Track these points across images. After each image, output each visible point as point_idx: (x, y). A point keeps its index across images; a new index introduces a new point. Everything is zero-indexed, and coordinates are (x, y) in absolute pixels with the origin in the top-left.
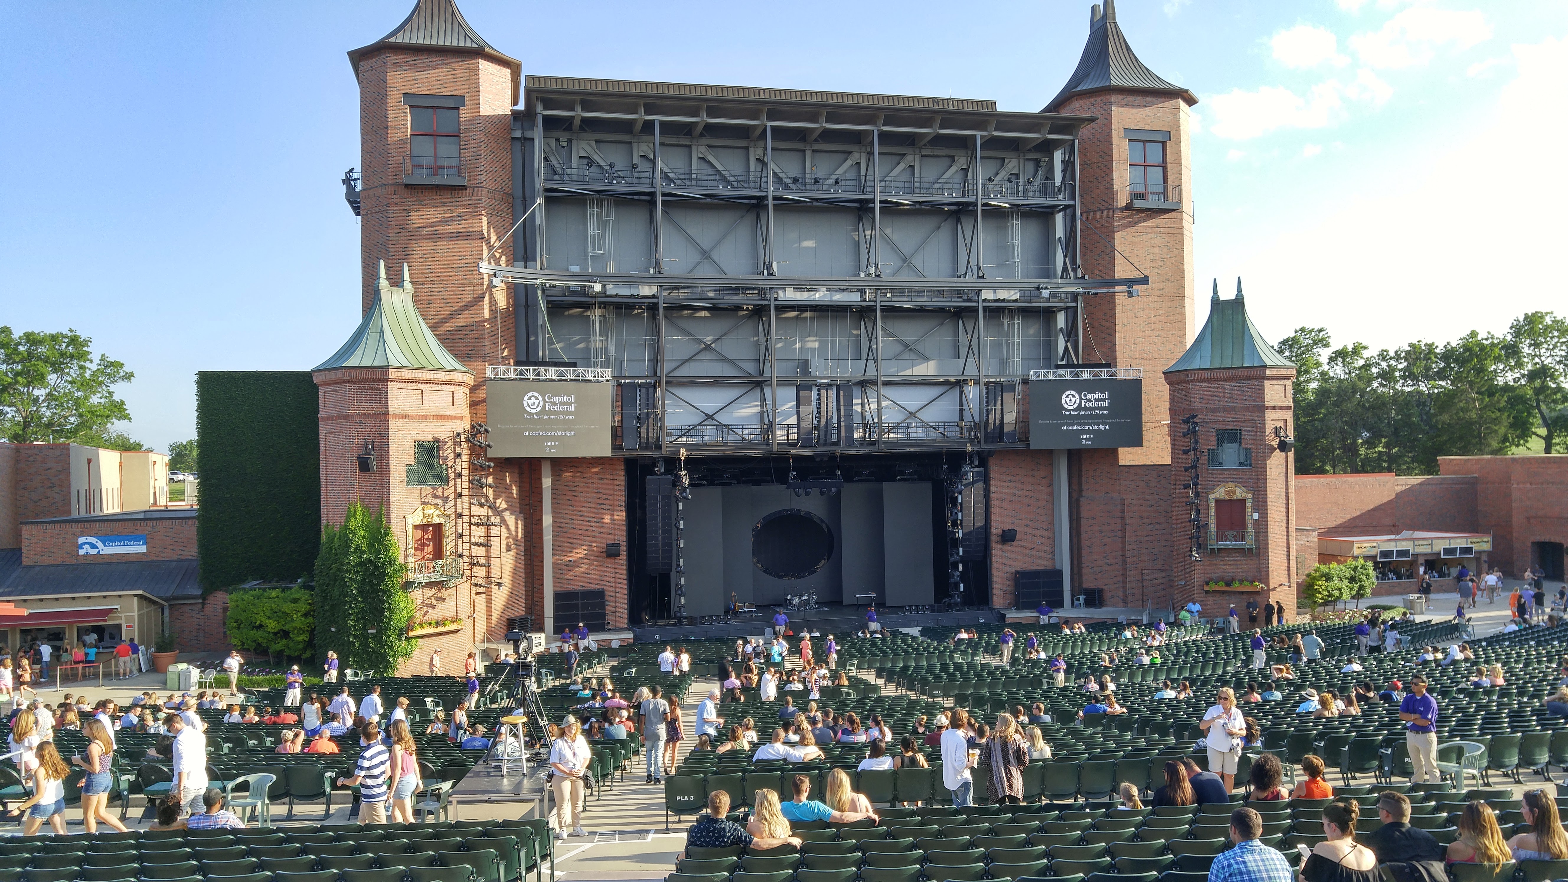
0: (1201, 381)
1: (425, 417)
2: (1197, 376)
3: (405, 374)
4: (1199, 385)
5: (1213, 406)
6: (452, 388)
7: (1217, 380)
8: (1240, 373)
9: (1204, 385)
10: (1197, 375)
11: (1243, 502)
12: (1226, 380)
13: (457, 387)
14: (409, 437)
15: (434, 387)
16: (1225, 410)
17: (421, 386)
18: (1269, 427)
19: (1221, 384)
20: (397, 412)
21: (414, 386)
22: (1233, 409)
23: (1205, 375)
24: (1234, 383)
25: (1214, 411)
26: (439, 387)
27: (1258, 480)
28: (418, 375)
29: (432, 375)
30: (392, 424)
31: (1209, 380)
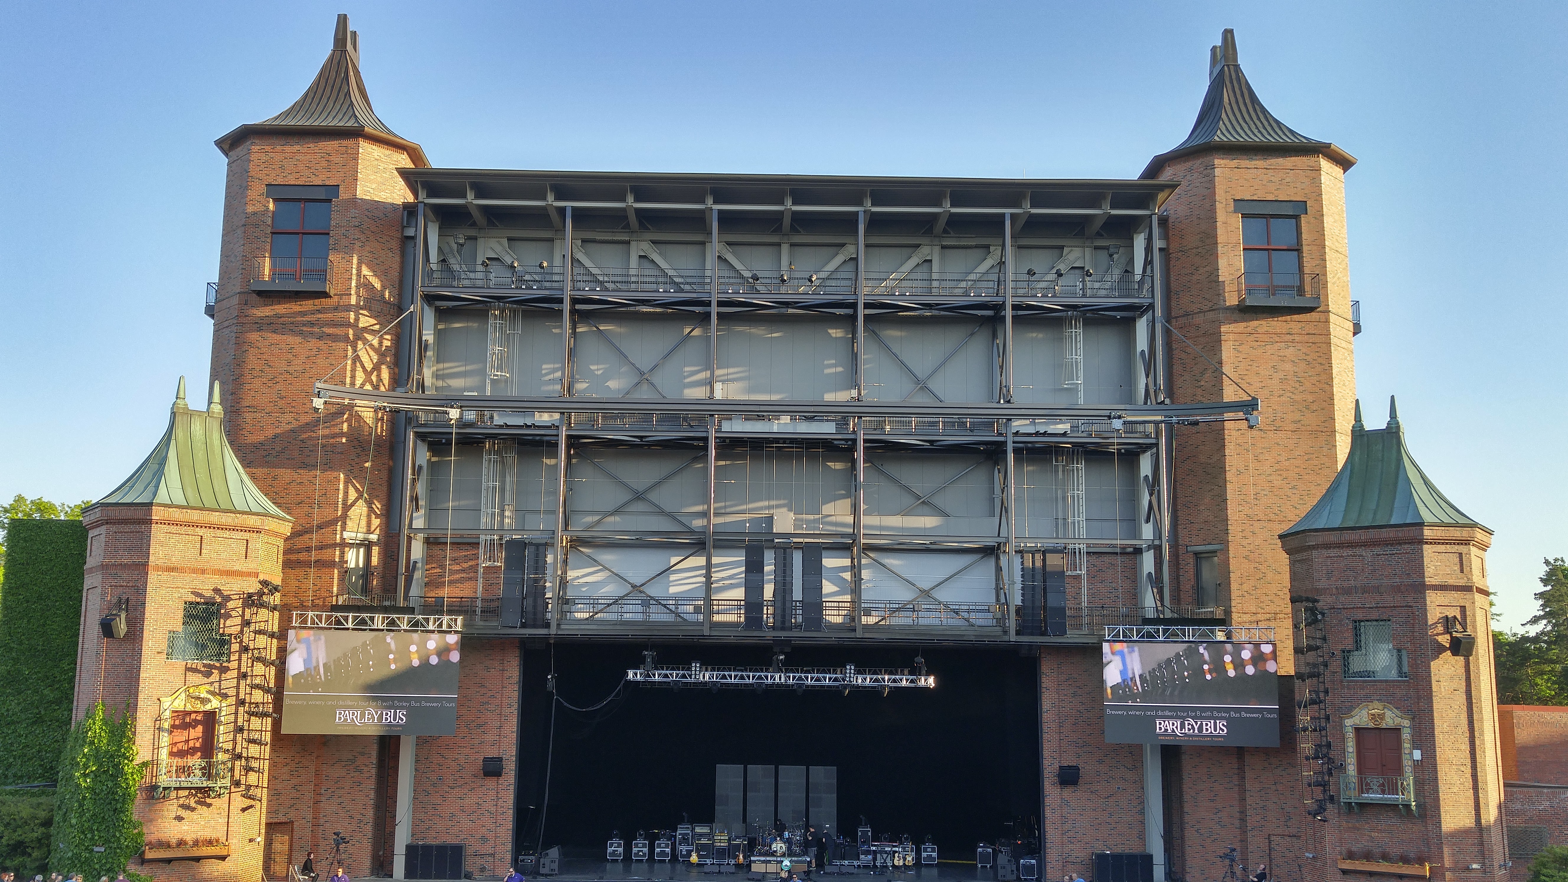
0: (1327, 546)
1: (203, 572)
2: (1320, 540)
3: (176, 514)
4: (1325, 552)
5: (1345, 584)
6: (247, 535)
7: (1351, 545)
8: (1385, 534)
9: (1333, 552)
10: (1321, 538)
11: (1396, 731)
12: (1365, 544)
13: (254, 535)
14: (176, 595)
15: (219, 533)
16: (1365, 590)
17: (200, 532)
18: (1434, 614)
19: (1358, 551)
20: (159, 563)
21: (190, 530)
22: (1377, 589)
23: (1333, 538)
24: (1377, 550)
25: (1348, 591)
26: (227, 534)
27: (1419, 698)
28: (195, 516)
29: (215, 518)
30: (153, 578)
31: (1340, 546)
